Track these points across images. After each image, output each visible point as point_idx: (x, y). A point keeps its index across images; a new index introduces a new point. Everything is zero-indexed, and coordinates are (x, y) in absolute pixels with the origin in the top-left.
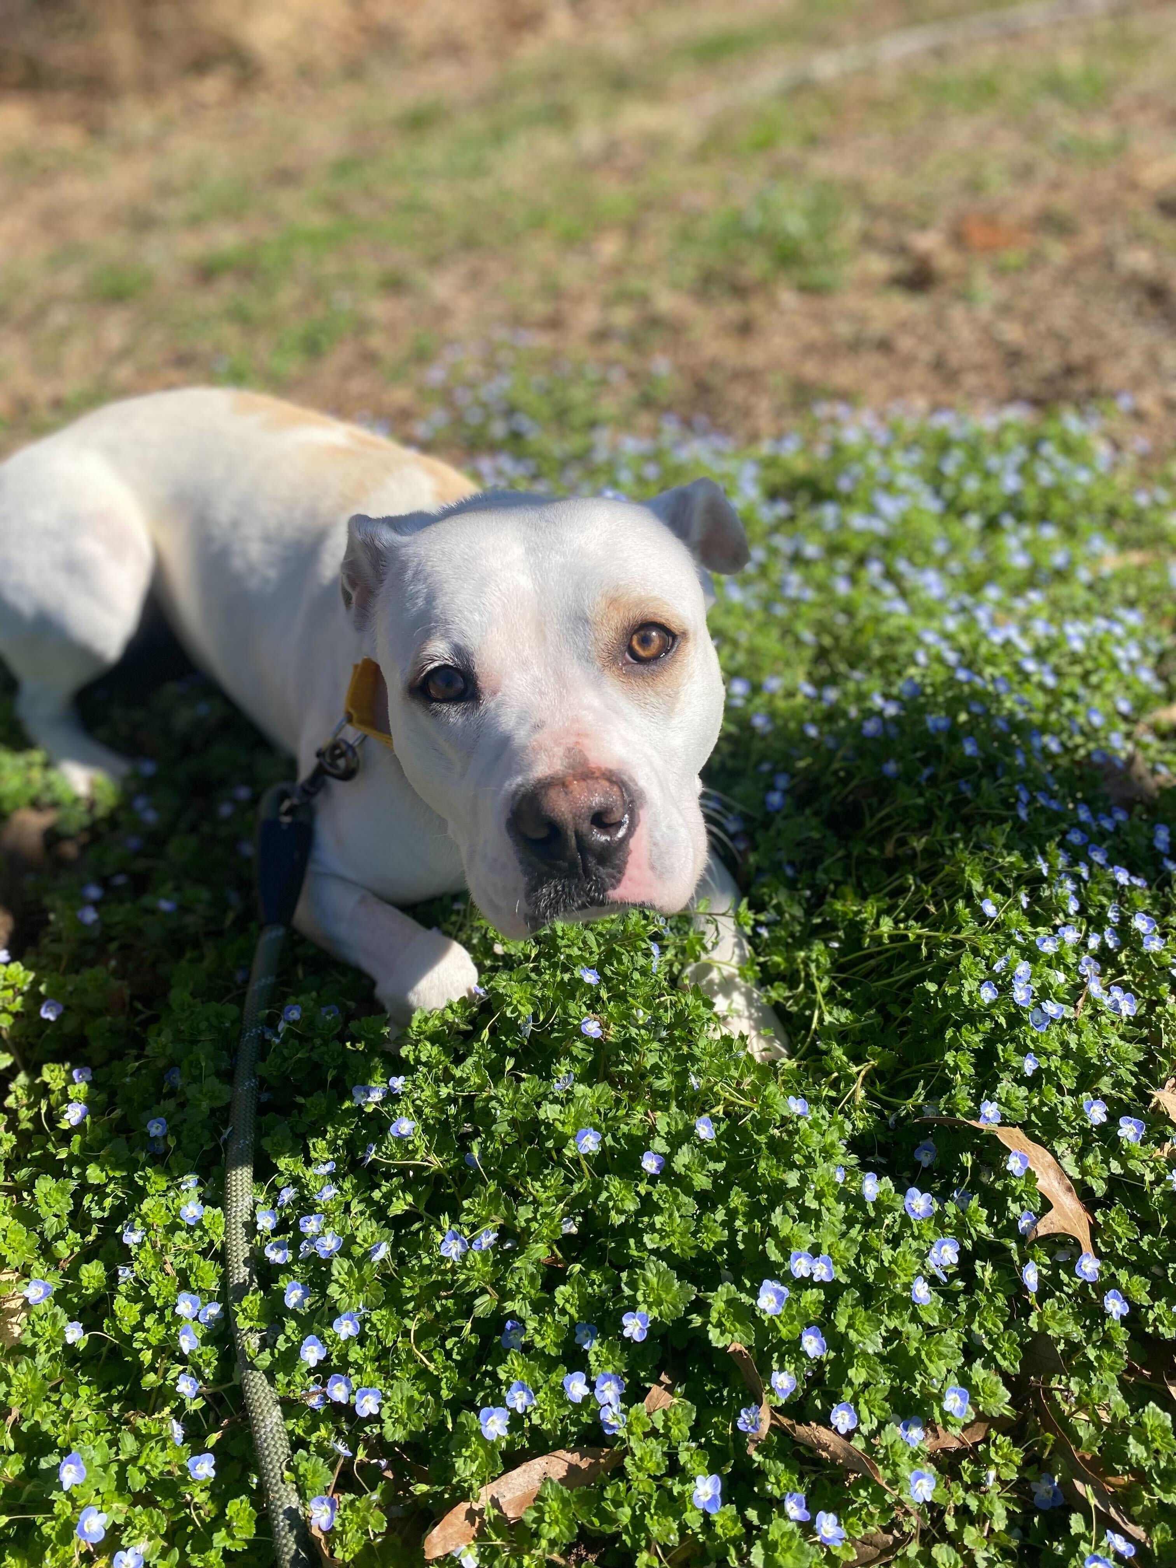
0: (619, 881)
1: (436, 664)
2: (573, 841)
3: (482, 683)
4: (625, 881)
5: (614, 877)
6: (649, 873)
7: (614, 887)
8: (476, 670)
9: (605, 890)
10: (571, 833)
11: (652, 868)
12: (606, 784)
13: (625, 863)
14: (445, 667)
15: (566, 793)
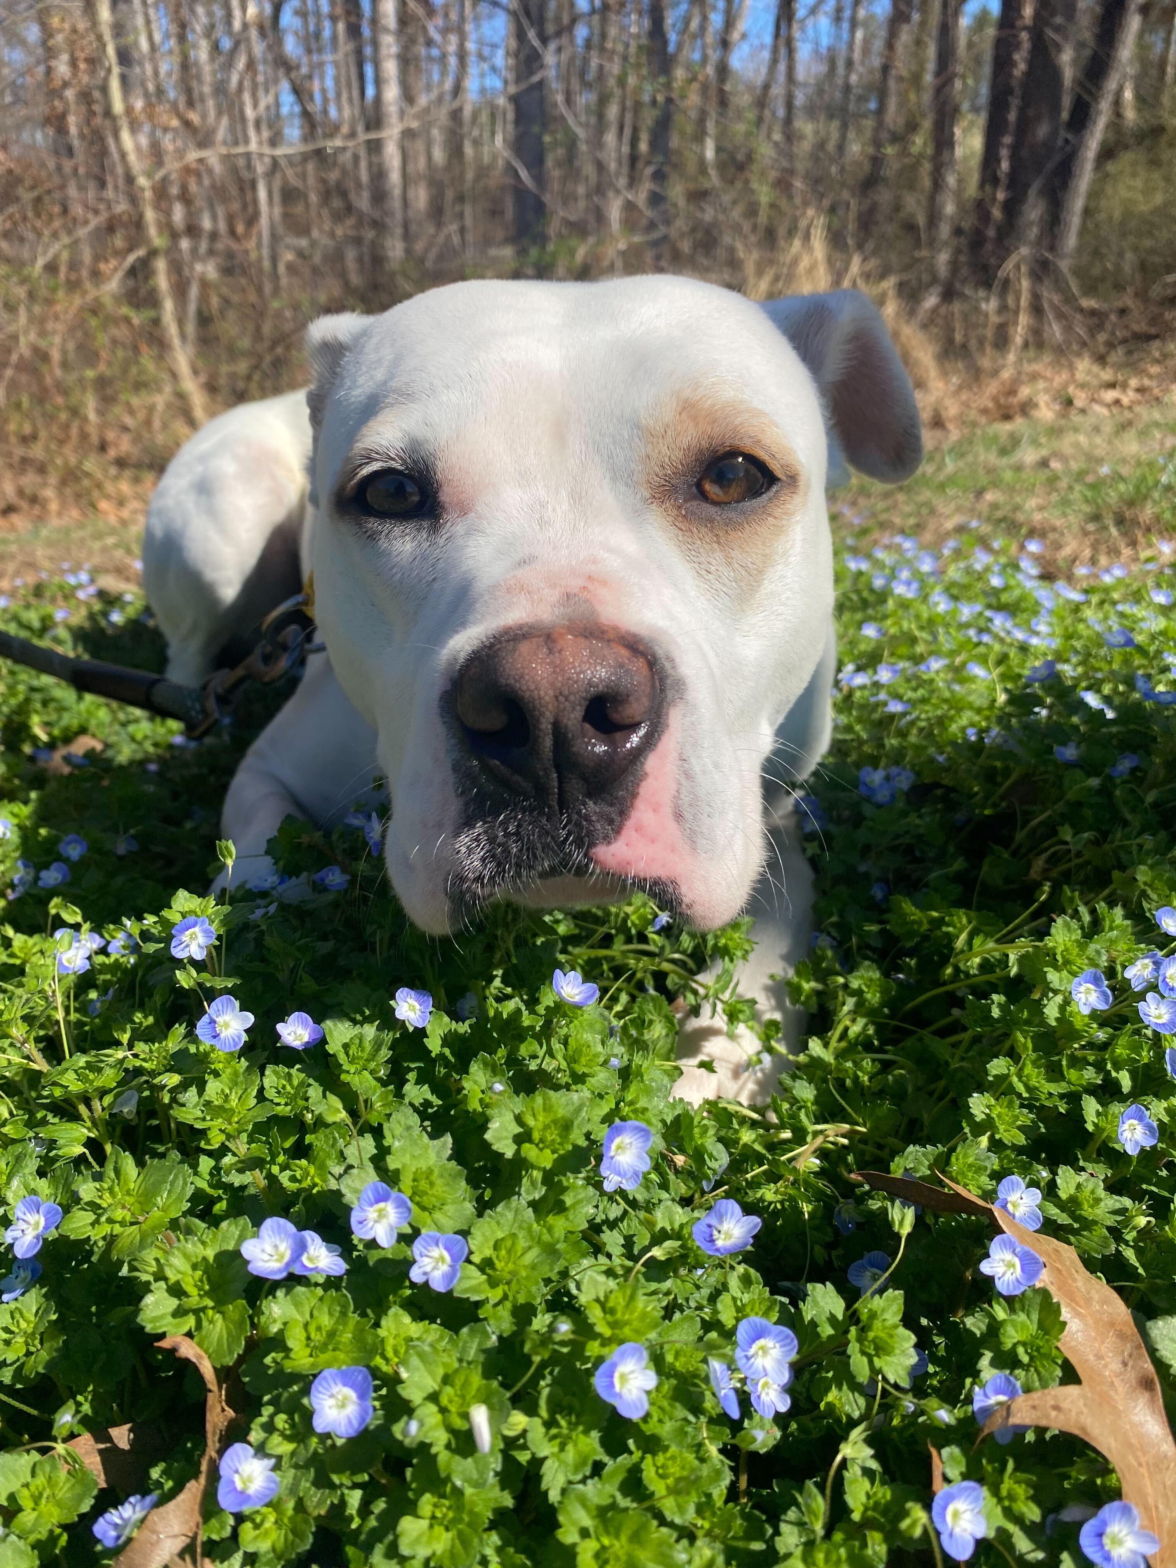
0: (618, 831)
1: (375, 466)
2: (548, 742)
3: (445, 496)
4: (629, 830)
5: (611, 822)
6: (671, 824)
7: (607, 840)
8: (439, 476)
9: (592, 845)
10: (546, 725)
11: (678, 816)
12: (624, 652)
13: (634, 795)
14: (390, 471)
15: (551, 651)
